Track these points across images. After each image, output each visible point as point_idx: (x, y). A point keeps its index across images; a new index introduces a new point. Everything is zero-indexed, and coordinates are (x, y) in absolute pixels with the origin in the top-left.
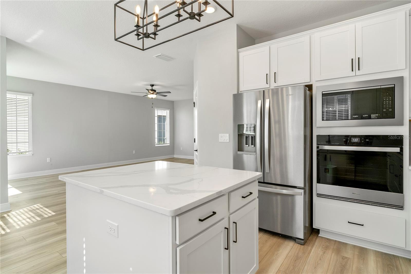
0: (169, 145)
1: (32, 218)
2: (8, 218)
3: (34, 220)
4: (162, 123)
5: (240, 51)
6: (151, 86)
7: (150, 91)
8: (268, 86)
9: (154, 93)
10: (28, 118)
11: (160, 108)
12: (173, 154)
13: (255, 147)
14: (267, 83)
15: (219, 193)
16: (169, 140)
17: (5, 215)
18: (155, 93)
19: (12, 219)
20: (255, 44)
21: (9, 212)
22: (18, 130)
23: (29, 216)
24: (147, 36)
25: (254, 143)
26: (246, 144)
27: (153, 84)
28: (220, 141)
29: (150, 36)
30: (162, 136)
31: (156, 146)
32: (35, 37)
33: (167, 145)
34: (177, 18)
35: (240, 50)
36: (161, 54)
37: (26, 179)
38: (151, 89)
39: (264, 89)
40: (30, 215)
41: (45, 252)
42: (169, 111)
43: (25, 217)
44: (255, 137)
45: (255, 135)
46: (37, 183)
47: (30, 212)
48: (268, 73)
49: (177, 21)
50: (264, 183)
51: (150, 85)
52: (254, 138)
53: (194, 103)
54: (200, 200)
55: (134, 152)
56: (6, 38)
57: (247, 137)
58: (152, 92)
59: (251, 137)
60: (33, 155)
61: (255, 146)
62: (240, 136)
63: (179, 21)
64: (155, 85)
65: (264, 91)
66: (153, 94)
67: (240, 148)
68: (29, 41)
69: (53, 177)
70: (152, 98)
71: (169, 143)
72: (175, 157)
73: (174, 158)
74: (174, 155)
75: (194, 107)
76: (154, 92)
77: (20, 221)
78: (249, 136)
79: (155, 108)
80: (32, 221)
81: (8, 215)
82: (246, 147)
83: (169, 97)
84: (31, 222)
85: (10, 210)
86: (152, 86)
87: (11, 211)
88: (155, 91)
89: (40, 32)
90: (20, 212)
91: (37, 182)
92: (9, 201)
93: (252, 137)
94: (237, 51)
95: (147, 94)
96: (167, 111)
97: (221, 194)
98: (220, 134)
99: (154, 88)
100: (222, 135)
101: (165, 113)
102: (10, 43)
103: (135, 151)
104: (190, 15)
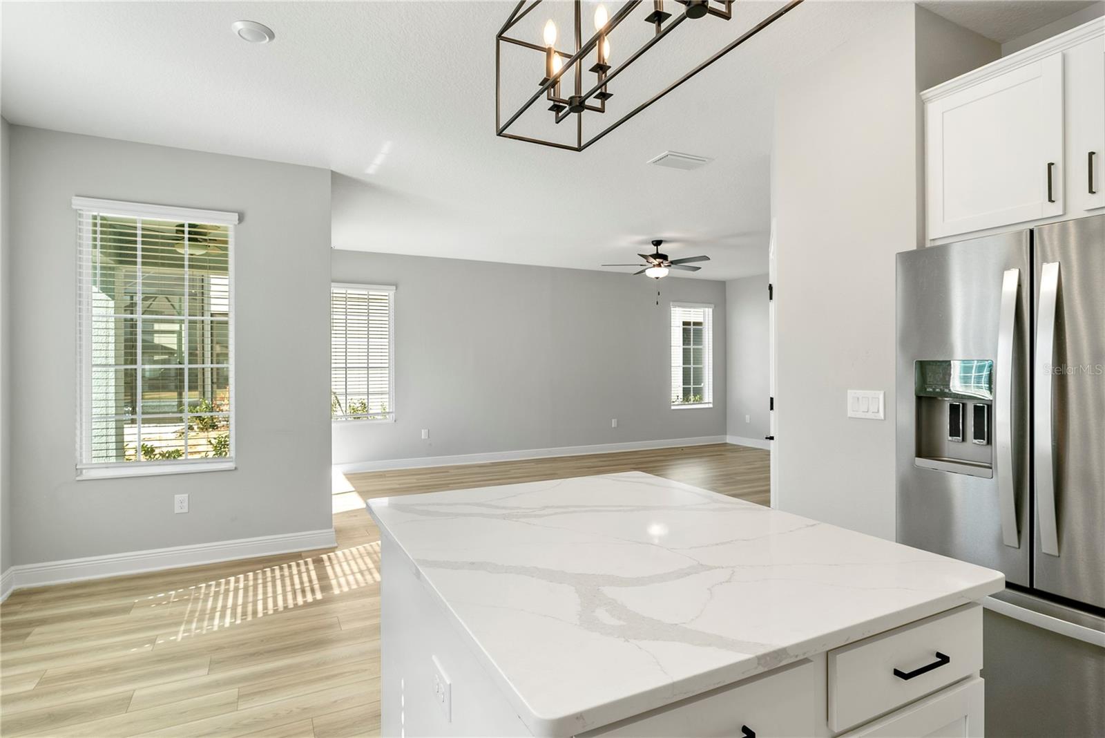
0: (711, 406)
1: (366, 573)
2: (327, 563)
3: (368, 577)
4: (690, 344)
5: (928, 95)
6: (655, 245)
7: (651, 260)
8: (1056, 209)
9: (662, 262)
10: (387, 340)
11: (685, 304)
12: (724, 432)
13: (989, 446)
14: (1050, 200)
15: (768, 658)
16: (711, 394)
17: (325, 557)
18: (666, 263)
19: (333, 569)
20: (1001, 58)
21: (333, 549)
22: (370, 365)
23: (363, 567)
24: (578, 105)
25: (984, 431)
26: (954, 431)
27: (659, 239)
28: (850, 414)
29: (588, 102)
30: (692, 381)
31: (674, 410)
32: (379, 160)
33: (706, 406)
34: (654, 26)
35: (928, 93)
36: (666, 153)
37: (381, 475)
38: (655, 252)
39: (1031, 226)
40: (366, 564)
41: (366, 670)
42: (711, 310)
43: (355, 569)
44: (990, 407)
45: (989, 403)
46: (398, 486)
47: (367, 557)
48: (1057, 159)
49: (653, 35)
50: (1031, 591)
51: (653, 242)
52: (984, 413)
53: (771, 288)
54: (673, 686)
55: (614, 423)
56: (330, 172)
57: (954, 409)
58: (656, 262)
59: (976, 407)
60: (395, 421)
61: (989, 442)
62: (926, 401)
63: (660, 35)
64: (666, 241)
65: (1032, 232)
66: (659, 265)
67: (926, 447)
68: (371, 170)
69: (432, 475)
70: (657, 278)
71: (711, 400)
72: (728, 441)
73: (725, 444)
74: (726, 434)
75: (771, 298)
76: (661, 260)
77: (345, 575)
78: (964, 404)
79: (671, 303)
80: (365, 580)
81: (330, 559)
82: (950, 445)
83: (708, 271)
84: (363, 584)
85: (336, 545)
86: (658, 243)
87: (337, 547)
88: (664, 257)
89: (386, 147)
90: (351, 553)
91: (400, 484)
92: (334, 524)
93: (978, 411)
94: (919, 98)
95: (643, 268)
96: (707, 309)
97: (780, 661)
98: (849, 391)
99: (662, 249)
100: (860, 393)
101: (702, 314)
102: (338, 180)
103: (616, 420)
104: (688, 6)
